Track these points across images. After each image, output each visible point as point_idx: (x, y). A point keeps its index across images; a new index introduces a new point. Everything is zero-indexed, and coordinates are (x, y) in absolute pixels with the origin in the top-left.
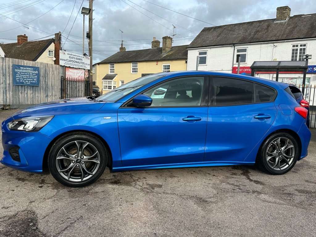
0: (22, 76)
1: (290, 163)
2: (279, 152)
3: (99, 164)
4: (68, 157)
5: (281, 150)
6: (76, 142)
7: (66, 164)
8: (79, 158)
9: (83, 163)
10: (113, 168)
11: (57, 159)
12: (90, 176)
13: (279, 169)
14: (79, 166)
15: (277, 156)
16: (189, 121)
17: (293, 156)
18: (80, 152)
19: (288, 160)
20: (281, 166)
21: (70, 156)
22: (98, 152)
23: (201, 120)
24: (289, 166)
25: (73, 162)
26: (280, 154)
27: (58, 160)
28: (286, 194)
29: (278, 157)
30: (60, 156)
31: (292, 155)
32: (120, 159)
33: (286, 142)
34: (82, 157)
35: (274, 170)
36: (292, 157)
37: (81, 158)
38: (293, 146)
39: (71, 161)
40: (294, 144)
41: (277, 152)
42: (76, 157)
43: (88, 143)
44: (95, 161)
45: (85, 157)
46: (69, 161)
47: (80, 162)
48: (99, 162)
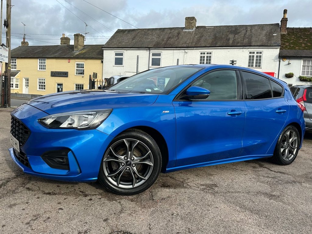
3: (152, 166)
4: (117, 158)
6: (124, 140)
7: (114, 168)
8: (129, 160)
9: (134, 165)
10: (167, 169)
11: (104, 162)
12: (143, 181)
14: (129, 169)
18: (130, 152)
21: (118, 158)
22: (150, 151)
25: (123, 164)
30: (107, 157)
32: (175, 159)
34: (133, 158)
37: (131, 159)
39: (120, 164)
42: (126, 158)
43: (139, 141)
44: (147, 162)
45: (135, 158)
46: (118, 164)
47: (130, 165)
48: (152, 165)
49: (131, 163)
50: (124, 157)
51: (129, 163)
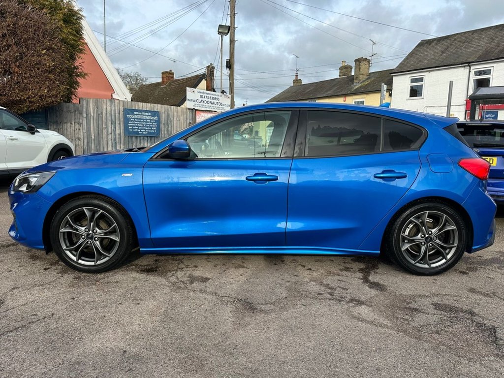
0: (136, 124)
1: (449, 257)
2: (427, 236)
4: (77, 230)
5: (430, 232)
6: (85, 209)
7: (75, 240)
8: (91, 232)
9: (96, 239)
10: (141, 249)
11: (61, 232)
12: (107, 259)
13: (426, 266)
14: (91, 243)
15: (423, 243)
16: (257, 181)
17: (456, 244)
18: (92, 224)
19: (447, 251)
20: (430, 260)
22: (115, 224)
23: (277, 179)
24: (448, 261)
25: (83, 237)
26: (428, 240)
27: (62, 234)
28: (409, 308)
29: (424, 245)
30: (65, 227)
31: (453, 243)
32: (148, 237)
33: (441, 220)
34: (95, 231)
35: (416, 266)
36: (454, 247)
37: (93, 231)
38: (455, 228)
39: (80, 236)
40: (457, 224)
41: (423, 235)
42: (87, 230)
43: (102, 211)
44: (112, 237)
45: (98, 231)
46: (78, 236)
47: (92, 238)
48: (118, 240)
49: (92, 236)
50: (85, 229)
51: (90, 236)
